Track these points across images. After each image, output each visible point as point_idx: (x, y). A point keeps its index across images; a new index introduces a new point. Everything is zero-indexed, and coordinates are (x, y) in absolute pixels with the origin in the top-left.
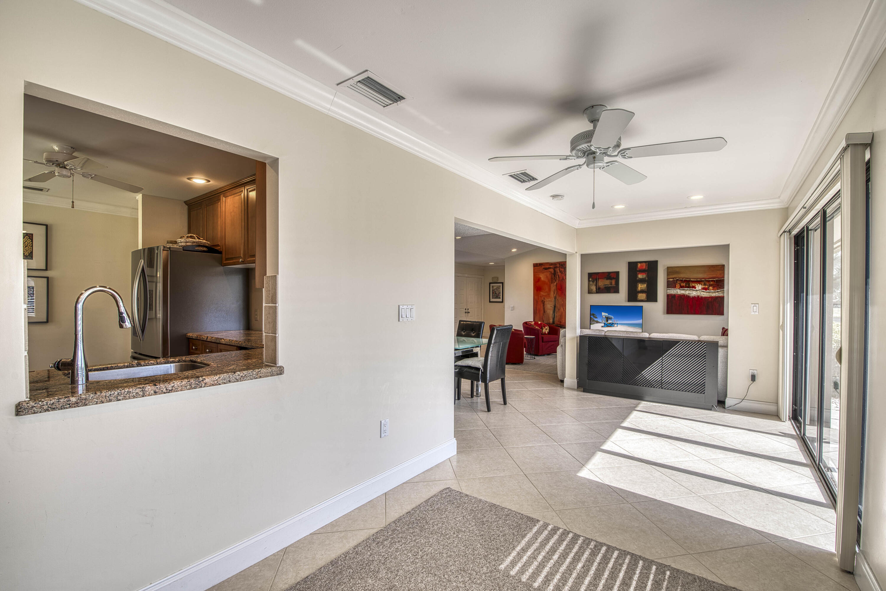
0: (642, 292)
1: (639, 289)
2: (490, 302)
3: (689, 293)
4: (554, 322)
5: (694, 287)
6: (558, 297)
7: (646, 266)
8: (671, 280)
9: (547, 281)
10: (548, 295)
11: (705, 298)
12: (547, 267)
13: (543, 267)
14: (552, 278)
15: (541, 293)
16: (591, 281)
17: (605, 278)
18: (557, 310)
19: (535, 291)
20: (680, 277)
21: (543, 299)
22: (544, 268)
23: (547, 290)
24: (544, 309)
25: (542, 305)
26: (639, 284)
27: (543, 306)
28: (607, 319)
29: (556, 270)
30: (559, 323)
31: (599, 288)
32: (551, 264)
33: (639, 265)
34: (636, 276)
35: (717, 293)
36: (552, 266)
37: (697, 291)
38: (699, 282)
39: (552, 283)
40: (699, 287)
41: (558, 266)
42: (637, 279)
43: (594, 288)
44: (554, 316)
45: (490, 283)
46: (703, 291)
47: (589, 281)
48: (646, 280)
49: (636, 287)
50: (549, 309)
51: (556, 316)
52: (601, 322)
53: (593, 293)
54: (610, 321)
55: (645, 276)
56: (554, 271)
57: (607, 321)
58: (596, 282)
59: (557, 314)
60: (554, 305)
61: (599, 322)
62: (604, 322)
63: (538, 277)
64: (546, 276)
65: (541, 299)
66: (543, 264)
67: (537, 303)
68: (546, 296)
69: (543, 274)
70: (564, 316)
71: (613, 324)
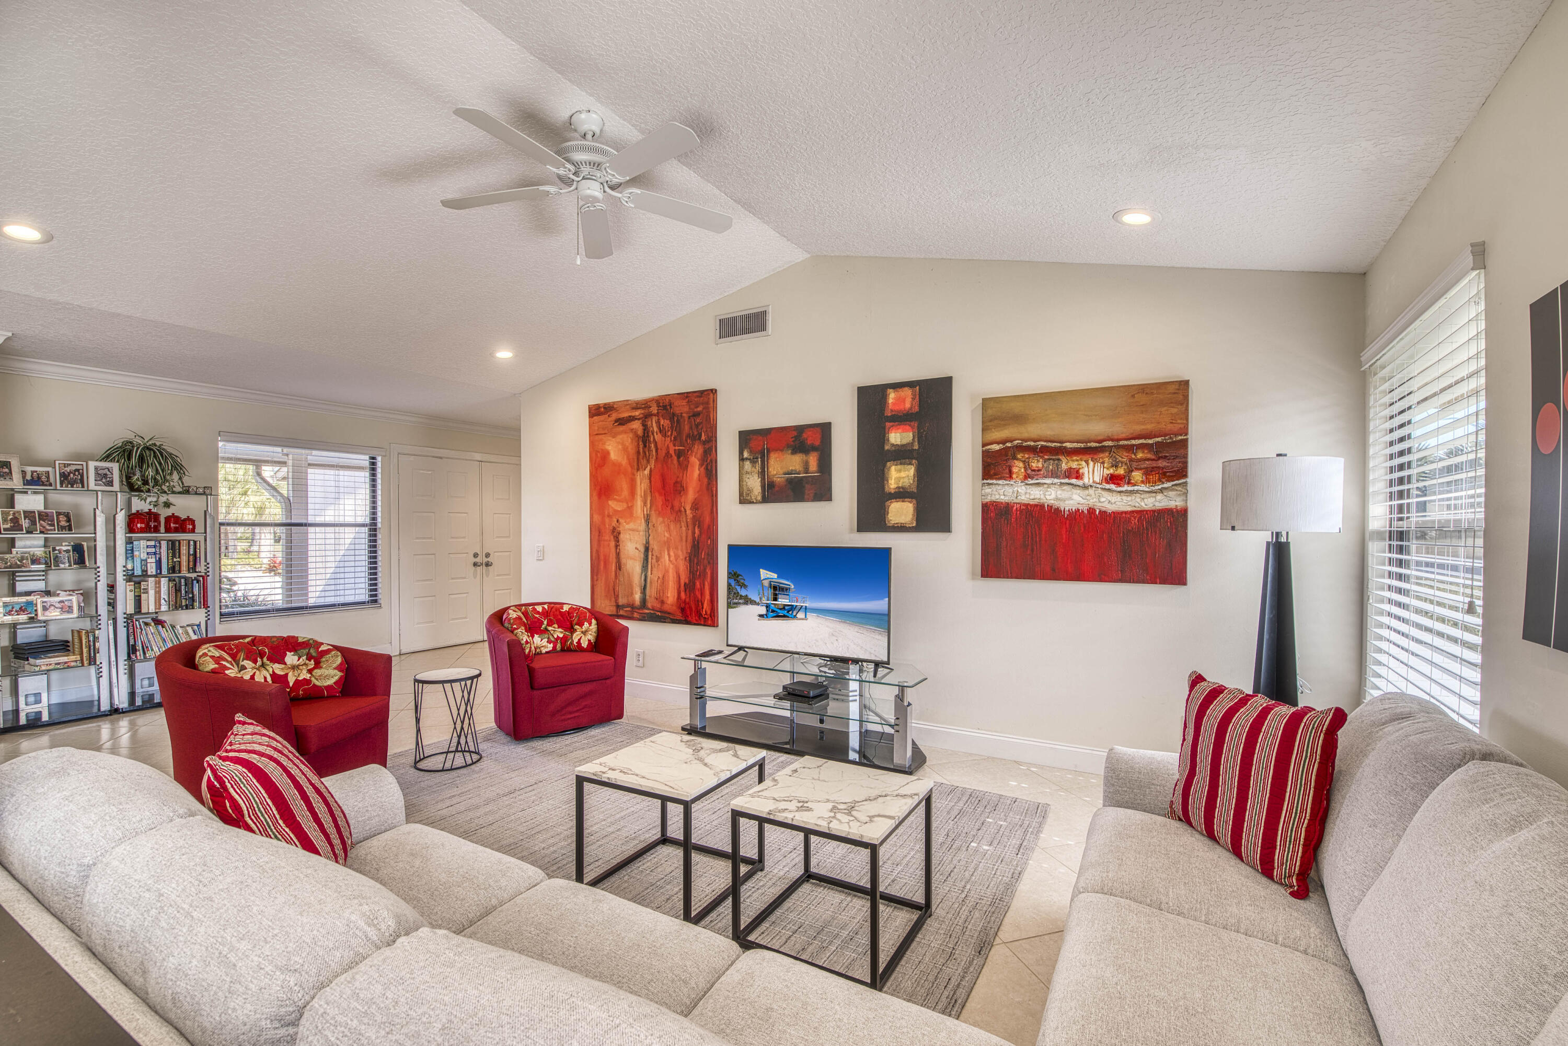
0: (902, 494)
1: (892, 484)
3: (1057, 499)
4: (644, 601)
5: (1075, 474)
6: (654, 519)
7: (913, 399)
8: (996, 447)
10: (629, 512)
11: (1117, 515)
12: (626, 415)
13: (614, 416)
14: (638, 452)
15: (610, 503)
16: (747, 459)
17: (788, 446)
18: (654, 560)
19: (596, 498)
20: (1026, 435)
21: (614, 523)
22: (616, 421)
23: (625, 493)
24: (619, 556)
25: (613, 544)
26: (893, 468)
27: (617, 546)
28: (778, 591)
30: (658, 606)
31: (770, 486)
32: (637, 405)
33: (892, 396)
34: (883, 439)
35: (1159, 497)
36: (637, 413)
37: (1085, 487)
38: (1090, 451)
39: (638, 470)
40: (1093, 472)
42: (887, 448)
43: (755, 484)
44: (645, 580)
46: (1109, 490)
47: (742, 459)
48: (913, 451)
49: (882, 477)
50: (631, 559)
51: (651, 582)
52: (758, 600)
53: (753, 503)
54: (783, 601)
55: (911, 435)
56: (644, 430)
57: (775, 599)
58: (763, 462)
59: (654, 576)
60: (645, 542)
61: (753, 602)
62: (765, 601)
63: (602, 450)
64: (620, 447)
65: (611, 524)
66: (613, 407)
67: (599, 535)
68: (622, 513)
69: (614, 440)
70: (670, 583)
71: (793, 608)
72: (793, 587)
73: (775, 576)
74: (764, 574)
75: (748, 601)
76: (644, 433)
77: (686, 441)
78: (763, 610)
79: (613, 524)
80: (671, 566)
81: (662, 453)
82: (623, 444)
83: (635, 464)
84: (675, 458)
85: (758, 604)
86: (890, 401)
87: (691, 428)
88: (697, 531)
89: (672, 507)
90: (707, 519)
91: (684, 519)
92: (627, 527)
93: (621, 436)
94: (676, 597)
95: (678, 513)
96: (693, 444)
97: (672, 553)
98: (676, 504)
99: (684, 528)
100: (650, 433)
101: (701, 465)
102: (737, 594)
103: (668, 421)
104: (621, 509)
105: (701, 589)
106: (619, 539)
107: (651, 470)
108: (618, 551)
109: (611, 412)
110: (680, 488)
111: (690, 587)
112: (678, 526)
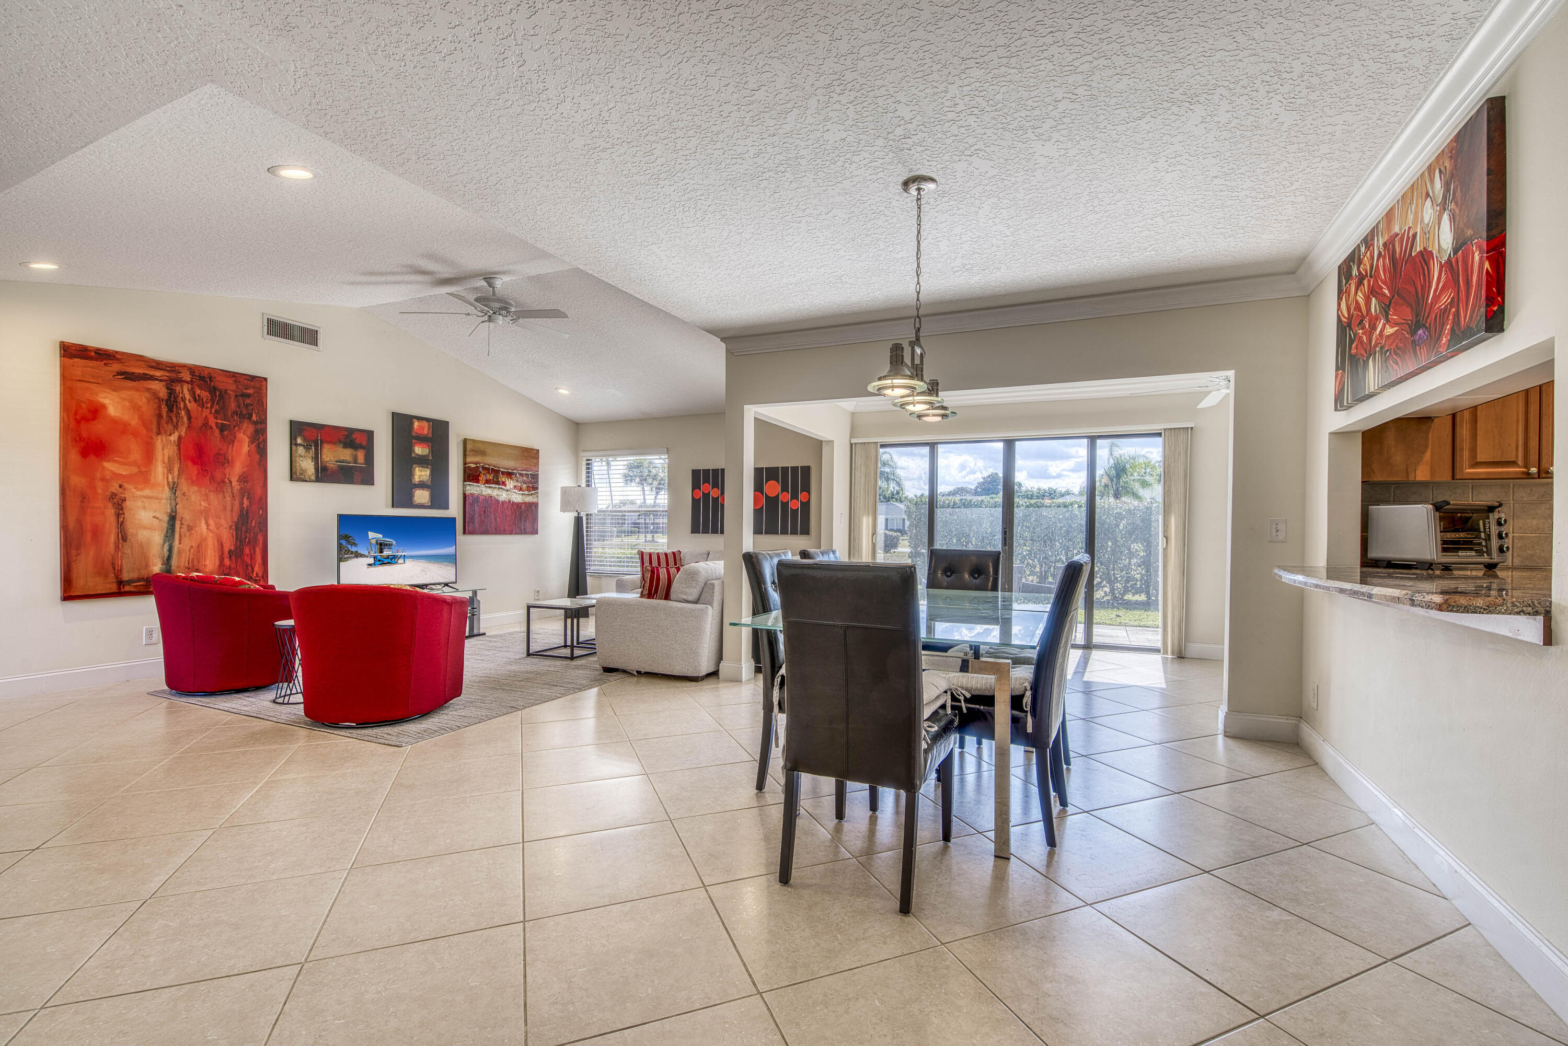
0: (422, 485)
1: (417, 479)
3: (498, 495)
5: (504, 484)
6: (184, 487)
7: (429, 429)
8: (473, 466)
9: (134, 422)
10: (143, 477)
11: (519, 504)
12: (141, 371)
13: (116, 367)
14: (160, 416)
15: (106, 464)
16: (300, 445)
17: (340, 442)
18: (185, 528)
19: (74, 456)
20: (485, 462)
21: (114, 487)
22: (120, 373)
23: (136, 453)
24: (120, 525)
25: (111, 512)
26: (417, 469)
27: (118, 515)
28: (382, 546)
29: (178, 389)
31: (324, 469)
32: (158, 365)
33: (416, 424)
34: (411, 450)
35: (531, 497)
36: (158, 374)
37: (507, 491)
38: (509, 474)
39: (159, 433)
40: (511, 484)
41: (187, 376)
42: (413, 455)
43: (307, 465)
44: (170, 550)
46: (516, 493)
47: (293, 444)
48: (428, 460)
49: (411, 474)
50: (145, 528)
51: (179, 552)
52: (366, 553)
53: (306, 481)
54: (386, 553)
55: (427, 450)
56: (170, 394)
57: (381, 552)
58: (316, 450)
59: (183, 547)
60: (169, 511)
61: (365, 556)
62: (372, 554)
63: (90, 401)
64: (127, 404)
65: (108, 490)
66: (114, 356)
67: (82, 502)
68: (129, 478)
69: (114, 393)
70: (209, 551)
71: (394, 557)
72: (395, 543)
73: (381, 536)
74: (371, 535)
75: (358, 555)
76: (170, 397)
77: (233, 417)
78: (371, 561)
79: (112, 490)
80: (211, 535)
81: (198, 423)
82: (131, 401)
83: (154, 427)
84: (217, 432)
85: (367, 557)
86: (415, 427)
87: (239, 407)
88: (246, 502)
89: (212, 478)
90: (259, 492)
91: (229, 490)
92: (138, 493)
93: (128, 393)
94: (217, 563)
95: (220, 485)
96: (242, 422)
97: (211, 522)
98: (218, 475)
99: (228, 499)
100: (179, 399)
101: (251, 442)
102: (348, 551)
103: (207, 393)
104: (128, 473)
105: (251, 555)
106: (124, 505)
107: (180, 437)
108: (121, 520)
109: (110, 362)
110: (223, 461)
111: (236, 553)
112: (221, 496)
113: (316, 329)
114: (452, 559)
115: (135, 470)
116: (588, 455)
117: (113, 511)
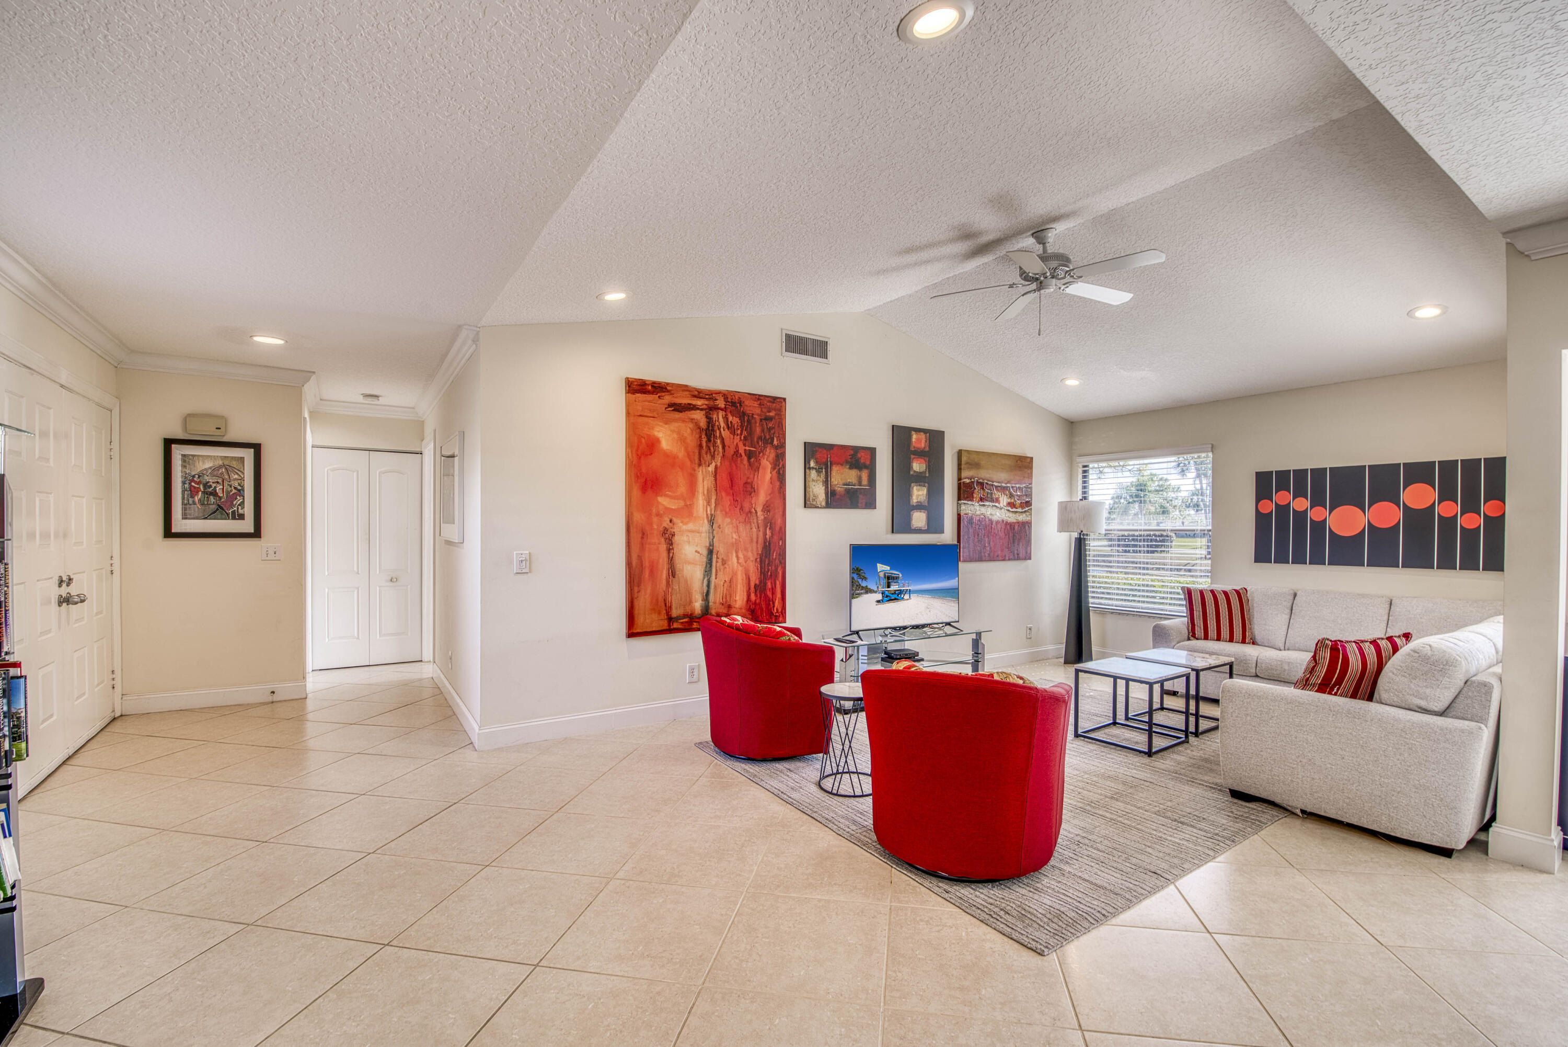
0: (919, 507)
1: (914, 500)
2: (168, 533)
3: (991, 514)
4: (706, 609)
5: (997, 500)
6: (719, 519)
7: (926, 441)
8: (963, 481)
10: (687, 511)
11: (1012, 524)
12: (686, 401)
13: (667, 399)
14: (700, 446)
15: (660, 499)
16: (813, 468)
17: (847, 462)
18: (720, 564)
19: (636, 492)
20: (981, 476)
21: (666, 523)
22: (670, 405)
23: (682, 489)
24: (671, 560)
25: (663, 547)
26: (915, 488)
27: (669, 550)
28: (888, 579)
29: (715, 416)
30: (724, 611)
31: (833, 493)
32: (698, 394)
33: (914, 436)
34: (909, 467)
35: (1024, 515)
36: (699, 402)
37: (1001, 509)
38: (1001, 488)
39: (700, 465)
40: (1003, 500)
41: (721, 403)
42: (912, 473)
43: (819, 490)
44: (708, 586)
45: (168, 443)
46: (1008, 510)
47: (807, 467)
48: (926, 477)
49: (909, 494)
50: (689, 563)
51: (715, 587)
52: (875, 589)
53: (818, 507)
54: (894, 587)
55: (924, 466)
56: (708, 423)
57: (889, 587)
58: (827, 472)
59: (719, 580)
60: (708, 544)
61: (871, 591)
62: (881, 589)
63: (649, 436)
64: (675, 436)
65: (661, 525)
66: (666, 388)
67: (642, 538)
68: (677, 512)
69: (666, 426)
70: (739, 586)
71: (900, 592)
72: (901, 575)
73: (889, 568)
74: (881, 567)
75: (868, 591)
76: (708, 426)
77: (758, 443)
78: (880, 597)
79: (665, 525)
80: (740, 568)
81: (730, 451)
82: (679, 433)
83: (697, 459)
84: (745, 458)
85: (876, 592)
86: (914, 440)
87: (763, 431)
88: (768, 532)
89: (742, 508)
90: (779, 521)
91: (755, 521)
92: (684, 527)
93: (676, 424)
94: (745, 603)
95: (749, 514)
96: (765, 448)
97: (741, 555)
98: (746, 505)
99: (754, 530)
100: (716, 428)
101: (774, 468)
102: (859, 586)
103: (737, 420)
104: (676, 507)
105: (772, 589)
106: (673, 541)
107: (716, 467)
108: (671, 555)
109: (663, 394)
110: (750, 489)
111: (760, 588)
112: (748, 527)
113: (826, 340)
114: (953, 593)
115: (681, 503)
116: (1084, 460)
117: (665, 546)
